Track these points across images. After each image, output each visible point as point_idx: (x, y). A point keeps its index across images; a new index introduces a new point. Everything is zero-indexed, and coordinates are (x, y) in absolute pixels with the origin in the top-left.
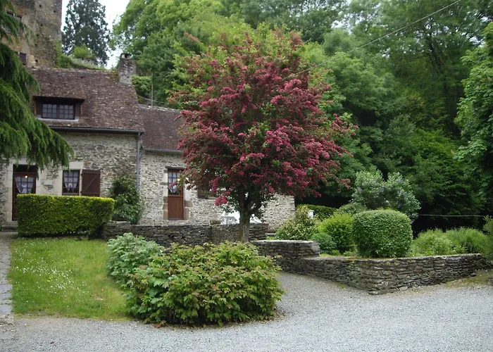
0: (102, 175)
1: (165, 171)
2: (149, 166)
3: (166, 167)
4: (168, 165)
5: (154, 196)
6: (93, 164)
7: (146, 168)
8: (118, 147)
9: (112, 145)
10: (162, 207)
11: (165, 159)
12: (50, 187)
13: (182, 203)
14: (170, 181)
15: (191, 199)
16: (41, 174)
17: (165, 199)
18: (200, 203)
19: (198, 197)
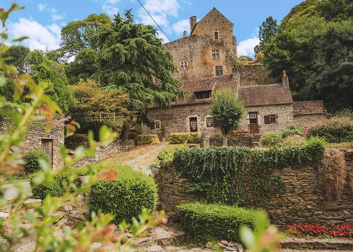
1: (248, 114)
4: (249, 111)
10: (247, 129)
11: (247, 109)
12: (202, 125)
13: (258, 127)
14: (251, 118)
15: (262, 125)
16: (198, 120)
17: (248, 126)
18: (266, 126)
19: (265, 123)
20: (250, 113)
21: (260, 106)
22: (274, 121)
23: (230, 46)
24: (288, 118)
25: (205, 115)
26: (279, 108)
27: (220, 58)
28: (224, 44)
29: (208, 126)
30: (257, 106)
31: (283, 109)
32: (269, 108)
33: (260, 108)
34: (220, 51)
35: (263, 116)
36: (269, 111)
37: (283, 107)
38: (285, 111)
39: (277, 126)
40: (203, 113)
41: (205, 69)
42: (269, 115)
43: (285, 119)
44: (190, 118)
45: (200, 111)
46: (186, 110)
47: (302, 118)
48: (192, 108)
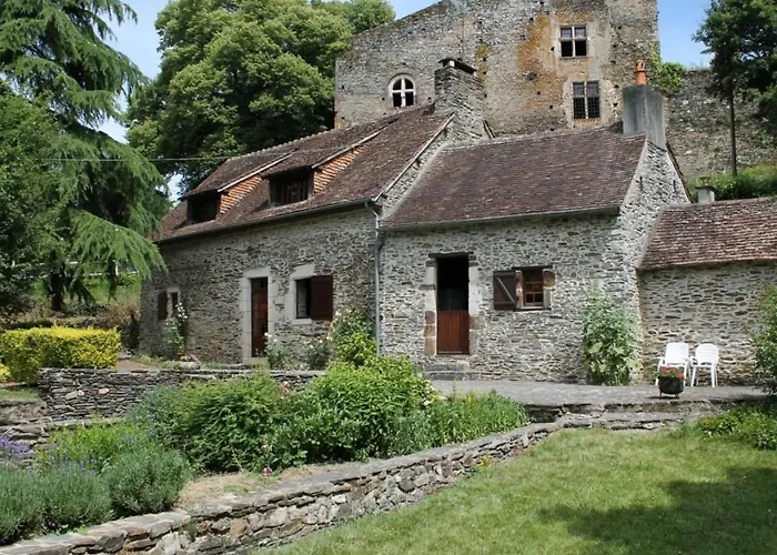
0: (336, 282)
1: (429, 264)
2: (400, 258)
3: (430, 256)
4: (435, 250)
5: (409, 312)
6: (326, 266)
7: (394, 262)
8: (353, 232)
9: (346, 231)
10: (422, 332)
11: (429, 240)
15: (482, 313)
16: (272, 288)
17: (429, 316)
18: (501, 319)
19: (497, 307)
21: (482, 226)
22: (539, 299)
23: (627, 7)
24: (601, 283)
25: (292, 268)
26: (563, 235)
27: (591, 53)
29: (300, 315)
30: (466, 229)
31: (577, 240)
32: (520, 235)
33: (480, 238)
34: (592, 29)
35: (490, 273)
36: (517, 251)
37: (579, 228)
38: (587, 251)
39: (548, 320)
40: (286, 261)
41: (534, 95)
42: (514, 269)
43: (585, 289)
44: (253, 281)
45: (276, 254)
46: (241, 248)
47: (685, 282)
48: (257, 241)
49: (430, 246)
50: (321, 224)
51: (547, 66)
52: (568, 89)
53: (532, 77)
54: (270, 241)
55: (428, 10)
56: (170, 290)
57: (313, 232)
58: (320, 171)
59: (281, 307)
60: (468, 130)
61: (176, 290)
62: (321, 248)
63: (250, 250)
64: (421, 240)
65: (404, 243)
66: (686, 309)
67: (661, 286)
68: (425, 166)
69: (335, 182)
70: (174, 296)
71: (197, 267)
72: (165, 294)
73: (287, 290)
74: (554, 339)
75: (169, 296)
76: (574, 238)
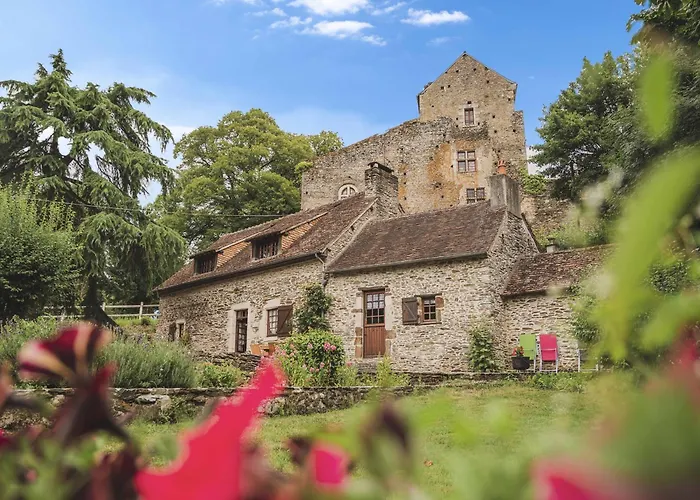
1: (358, 295)
2: (338, 292)
3: (359, 289)
4: (362, 285)
5: (344, 328)
6: (288, 299)
8: (307, 275)
9: (303, 274)
10: (353, 342)
11: (358, 279)
13: (384, 334)
14: (369, 306)
15: (394, 328)
16: (250, 317)
17: (358, 331)
18: (407, 331)
19: (405, 323)
20: (366, 292)
21: (394, 268)
22: (433, 317)
23: (504, 137)
24: (476, 304)
25: (265, 302)
26: (448, 272)
27: (479, 168)
28: (491, 134)
29: (269, 334)
30: (384, 270)
31: (459, 276)
32: (419, 273)
33: (392, 276)
34: (479, 152)
35: (400, 300)
36: (418, 285)
37: (460, 267)
38: (465, 283)
39: (440, 331)
40: (261, 297)
41: (439, 197)
42: (416, 296)
43: (465, 308)
44: (237, 312)
45: (255, 292)
46: (231, 290)
47: (535, 304)
48: (241, 284)
49: (358, 282)
50: (286, 271)
51: (448, 178)
52: (463, 193)
53: (438, 185)
54: (250, 284)
55: (367, 141)
56: (178, 322)
57: (280, 276)
58: (286, 235)
59: (257, 329)
60: (387, 209)
61: (183, 321)
62: (285, 286)
63: (237, 290)
64: (353, 279)
65: (341, 281)
66: (536, 323)
67: (518, 308)
68: (358, 231)
69: (296, 243)
70: (181, 325)
71: (198, 305)
72: (175, 324)
73: (261, 317)
74: (444, 344)
75: (177, 326)
76: (456, 274)
